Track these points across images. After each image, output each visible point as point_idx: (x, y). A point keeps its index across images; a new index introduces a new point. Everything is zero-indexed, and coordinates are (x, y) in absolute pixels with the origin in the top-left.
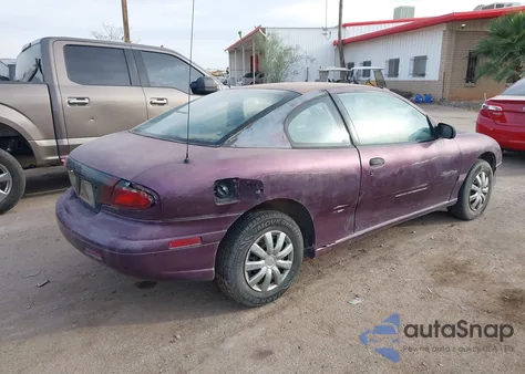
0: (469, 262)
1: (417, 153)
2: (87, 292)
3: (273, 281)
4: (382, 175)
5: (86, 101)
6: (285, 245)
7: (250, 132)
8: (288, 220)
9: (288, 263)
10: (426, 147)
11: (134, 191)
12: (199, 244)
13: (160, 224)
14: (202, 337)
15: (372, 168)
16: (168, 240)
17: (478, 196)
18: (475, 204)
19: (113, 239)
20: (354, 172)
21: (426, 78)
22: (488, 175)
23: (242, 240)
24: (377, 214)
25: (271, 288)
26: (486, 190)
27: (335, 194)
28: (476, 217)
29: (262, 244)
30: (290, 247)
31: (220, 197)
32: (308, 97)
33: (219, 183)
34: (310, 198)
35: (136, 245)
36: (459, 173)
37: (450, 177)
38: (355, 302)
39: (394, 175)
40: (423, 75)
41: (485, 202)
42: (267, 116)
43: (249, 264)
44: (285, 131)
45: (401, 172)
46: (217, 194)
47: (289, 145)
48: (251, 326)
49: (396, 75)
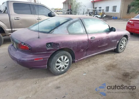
0: (117, 65)
1: (105, 35)
2: (16, 70)
3: (63, 69)
4: (94, 41)
5: (19, 18)
6: (67, 60)
7: (57, 30)
8: (68, 53)
9: (68, 64)
10: (108, 34)
11: (25, 45)
12: (42, 60)
13: (32, 54)
14: (43, 83)
15: (92, 39)
16: (34, 58)
17: (122, 47)
18: (121, 49)
19: (20, 58)
20: (86, 41)
21: (116, 12)
22: (125, 41)
23: (54, 58)
24: (92, 52)
25: (63, 70)
26: (125, 45)
27: (81, 46)
28: (121, 52)
29: (60, 59)
30: (68, 60)
31: (48, 47)
32: (74, 20)
33: (48, 44)
34: (73, 48)
35: (26, 59)
36: (117, 41)
37: (114, 42)
38: (84, 74)
39: (98, 41)
40: (115, 11)
41: (124, 49)
42: (63, 25)
43: (57, 64)
44: (67, 29)
45: (100, 40)
46: (47, 47)
47: (68, 34)
48: (56, 80)
49: (108, 11)
